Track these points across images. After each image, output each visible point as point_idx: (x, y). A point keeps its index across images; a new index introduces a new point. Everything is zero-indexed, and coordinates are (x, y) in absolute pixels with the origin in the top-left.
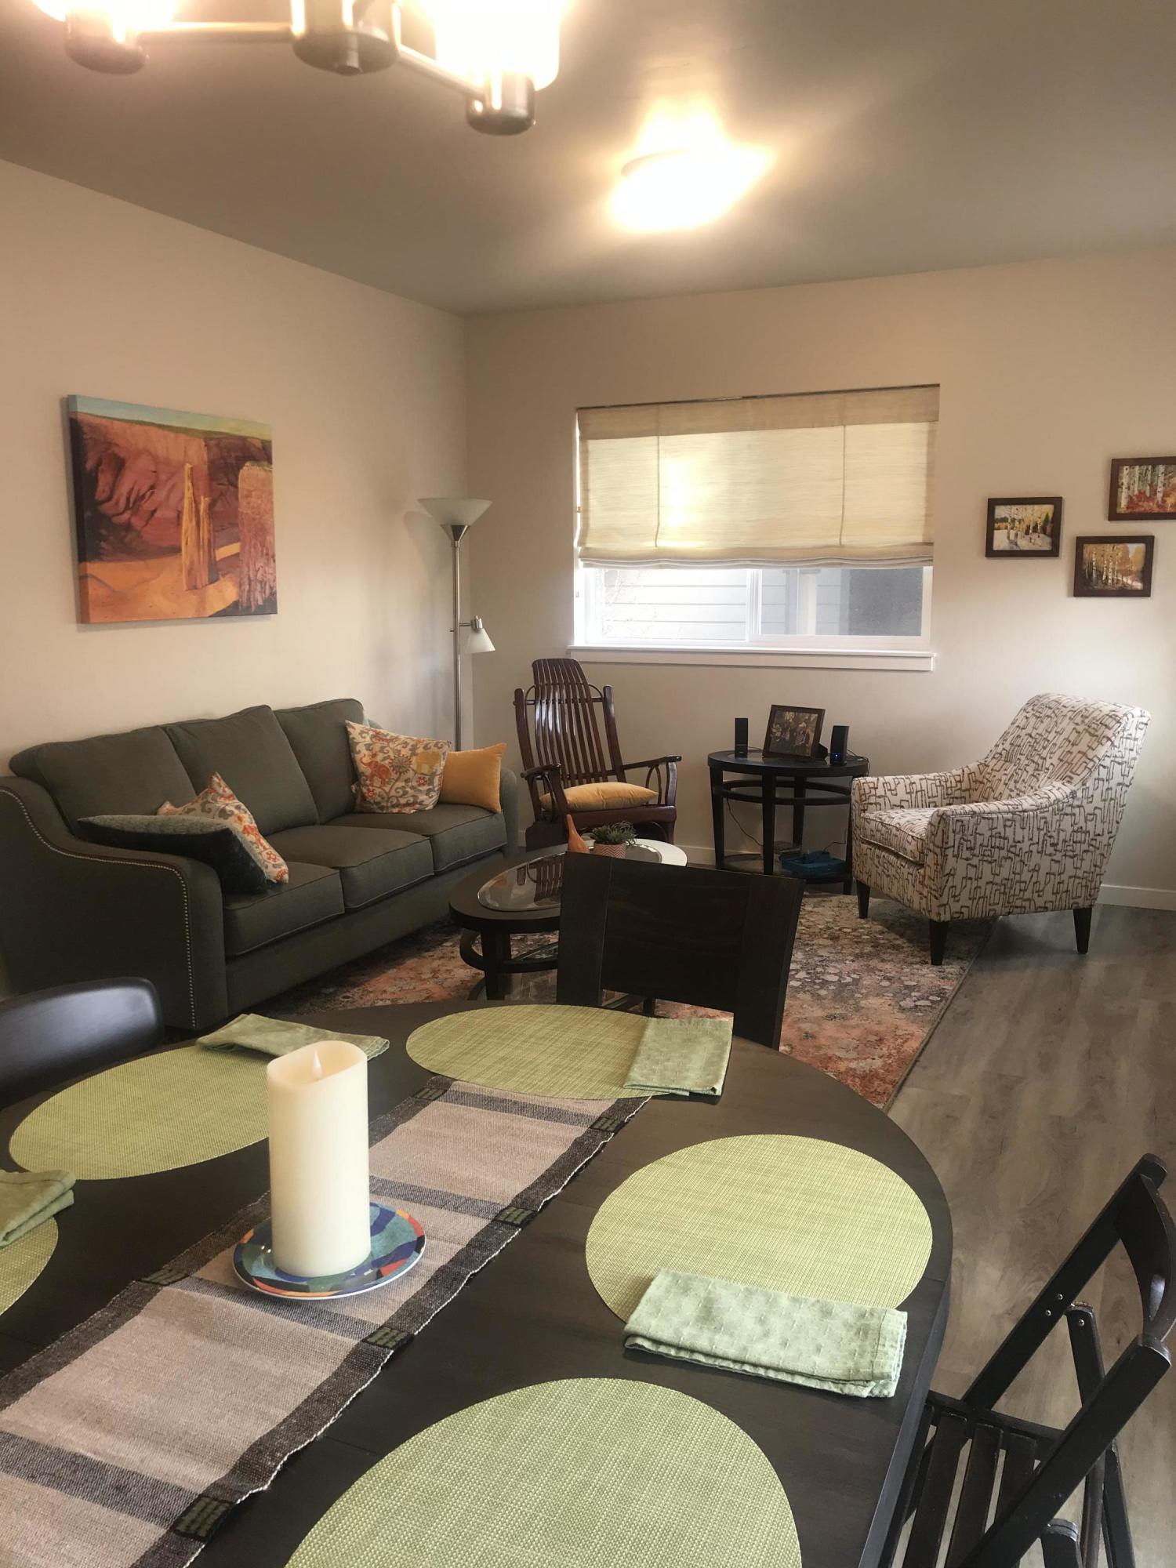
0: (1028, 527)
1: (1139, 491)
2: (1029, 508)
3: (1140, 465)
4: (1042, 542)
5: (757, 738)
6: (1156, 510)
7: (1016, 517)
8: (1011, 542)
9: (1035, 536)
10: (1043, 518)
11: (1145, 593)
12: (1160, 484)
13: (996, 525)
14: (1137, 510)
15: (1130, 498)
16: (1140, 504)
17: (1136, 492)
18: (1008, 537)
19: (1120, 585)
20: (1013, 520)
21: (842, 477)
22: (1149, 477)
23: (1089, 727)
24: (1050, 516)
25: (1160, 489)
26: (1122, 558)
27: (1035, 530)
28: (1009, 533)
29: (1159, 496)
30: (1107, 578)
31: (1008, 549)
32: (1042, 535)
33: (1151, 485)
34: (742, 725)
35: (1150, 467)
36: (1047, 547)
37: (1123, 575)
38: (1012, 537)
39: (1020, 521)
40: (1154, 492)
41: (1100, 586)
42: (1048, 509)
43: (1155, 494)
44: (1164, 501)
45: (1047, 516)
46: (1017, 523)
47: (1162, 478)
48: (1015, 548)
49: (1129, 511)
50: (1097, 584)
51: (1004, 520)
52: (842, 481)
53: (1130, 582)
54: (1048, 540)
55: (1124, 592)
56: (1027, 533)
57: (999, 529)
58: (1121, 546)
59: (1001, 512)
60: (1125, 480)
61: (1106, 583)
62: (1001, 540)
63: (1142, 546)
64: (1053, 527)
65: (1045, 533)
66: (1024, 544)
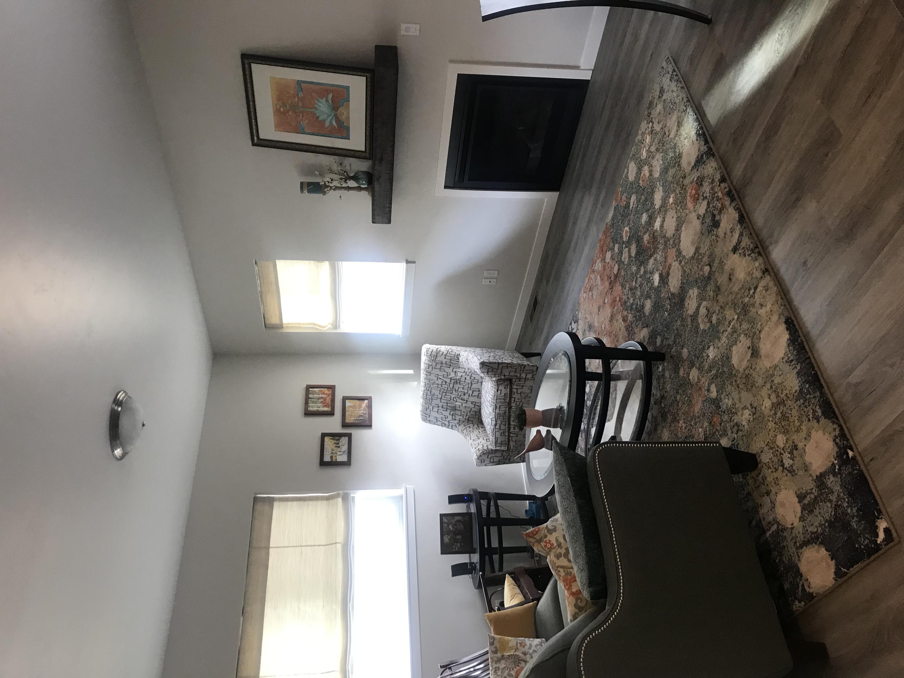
0: (336, 446)
1: (321, 403)
2: (326, 446)
3: (308, 403)
4: (345, 440)
5: (462, 559)
6: (330, 397)
7: (330, 452)
8: (343, 454)
9: (340, 444)
10: (332, 440)
11: (369, 399)
12: (318, 396)
13: (334, 460)
14: (330, 404)
15: (323, 407)
16: (327, 402)
17: (321, 404)
18: (341, 455)
19: (366, 408)
20: (332, 453)
21: (300, 548)
22: (314, 400)
23: (433, 360)
24: (331, 438)
25: (321, 396)
26: (353, 408)
27: (338, 444)
28: (339, 455)
29: (324, 396)
30: (363, 413)
31: (347, 455)
32: (340, 441)
33: (318, 399)
34: (457, 570)
35: (310, 400)
36: (347, 438)
37: (361, 407)
38: (341, 453)
39: (333, 450)
40: (322, 398)
41: (367, 416)
42: (326, 439)
43: (323, 397)
44: (326, 394)
45: (331, 439)
46: (333, 452)
47: (315, 395)
48: (347, 451)
49: (330, 407)
50: (365, 417)
51: (332, 457)
52: (303, 548)
53: (364, 405)
54: (343, 438)
55: (370, 407)
56: (339, 447)
57: (336, 459)
58: (347, 408)
59: (327, 459)
60: (315, 409)
61: (365, 414)
62: (343, 458)
63: (347, 401)
64: (336, 436)
65: (339, 440)
66: (345, 448)
